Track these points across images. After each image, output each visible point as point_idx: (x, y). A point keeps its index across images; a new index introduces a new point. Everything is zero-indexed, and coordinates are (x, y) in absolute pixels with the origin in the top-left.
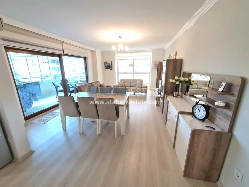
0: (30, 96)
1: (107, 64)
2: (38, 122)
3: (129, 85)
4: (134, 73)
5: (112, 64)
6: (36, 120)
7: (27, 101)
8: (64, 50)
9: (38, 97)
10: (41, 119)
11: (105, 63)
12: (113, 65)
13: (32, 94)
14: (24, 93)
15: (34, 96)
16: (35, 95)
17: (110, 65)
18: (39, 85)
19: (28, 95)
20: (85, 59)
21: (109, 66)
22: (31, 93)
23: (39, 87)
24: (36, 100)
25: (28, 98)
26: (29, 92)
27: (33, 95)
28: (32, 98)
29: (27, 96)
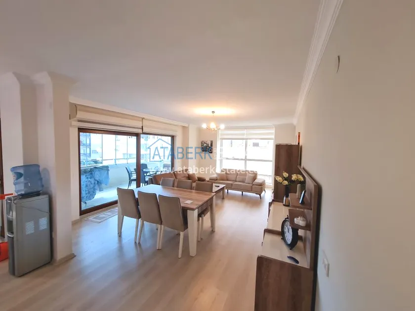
0: (95, 183)
1: (205, 145)
2: (95, 220)
3: (234, 179)
4: (246, 160)
5: (212, 145)
6: (92, 217)
7: (90, 190)
8: (143, 128)
9: (103, 185)
10: (98, 216)
11: (202, 143)
12: (213, 147)
13: (98, 181)
14: (89, 179)
15: (99, 185)
16: (101, 183)
17: (210, 146)
18: (108, 170)
19: (93, 182)
20: (173, 137)
21: (208, 148)
22: (96, 180)
23: (108, 173)
24: (101, 190)
25: (92, 186)
26: (94, 179)
27: (99, 183)
28: (97, 187)
29: (92, 184)
